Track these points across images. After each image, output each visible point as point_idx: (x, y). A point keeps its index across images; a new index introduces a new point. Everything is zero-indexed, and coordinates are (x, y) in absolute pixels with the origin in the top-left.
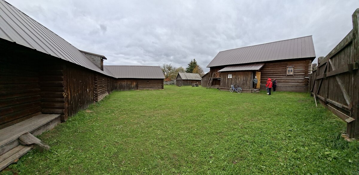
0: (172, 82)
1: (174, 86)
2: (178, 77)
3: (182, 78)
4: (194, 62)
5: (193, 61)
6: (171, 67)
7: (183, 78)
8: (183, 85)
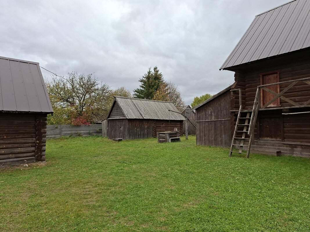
0: (93, 128)
1: (99, 139)
2: (114, 112)
3: (125, 113)
4: (156, 74)
5: (153, 72)
6: (93, 85)
7: (131, 113)
8: (127, 137)
